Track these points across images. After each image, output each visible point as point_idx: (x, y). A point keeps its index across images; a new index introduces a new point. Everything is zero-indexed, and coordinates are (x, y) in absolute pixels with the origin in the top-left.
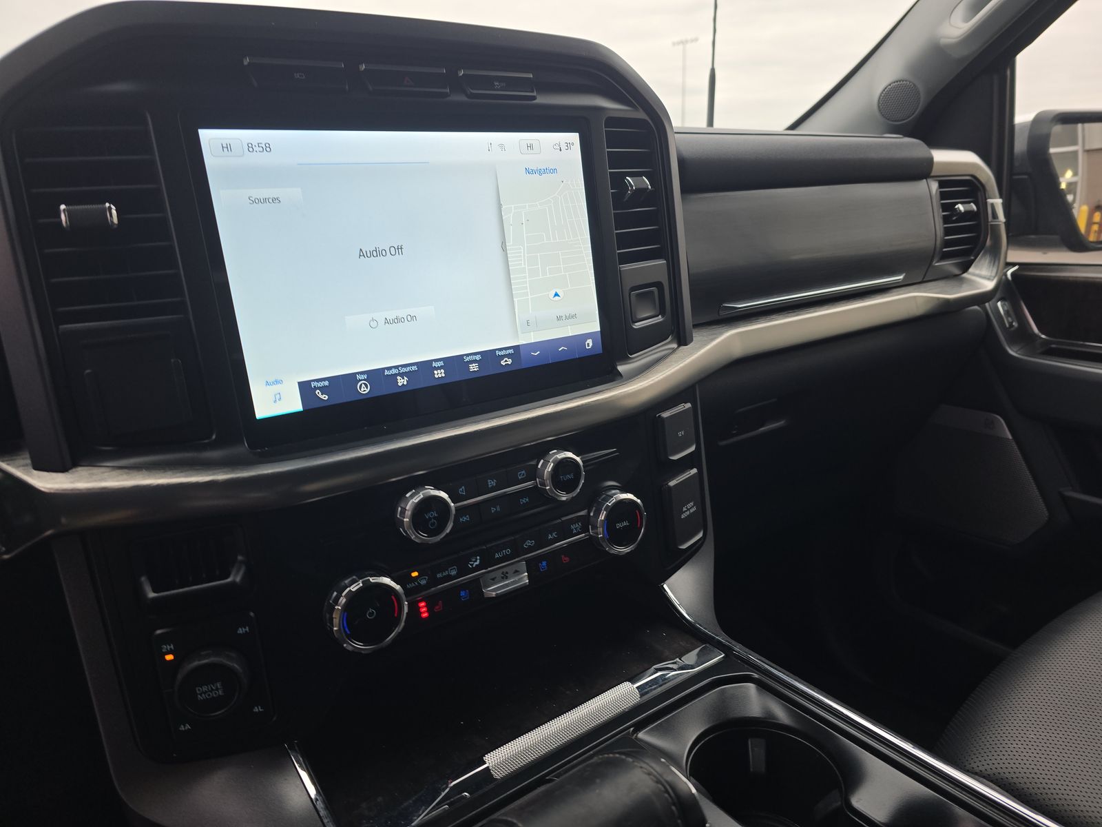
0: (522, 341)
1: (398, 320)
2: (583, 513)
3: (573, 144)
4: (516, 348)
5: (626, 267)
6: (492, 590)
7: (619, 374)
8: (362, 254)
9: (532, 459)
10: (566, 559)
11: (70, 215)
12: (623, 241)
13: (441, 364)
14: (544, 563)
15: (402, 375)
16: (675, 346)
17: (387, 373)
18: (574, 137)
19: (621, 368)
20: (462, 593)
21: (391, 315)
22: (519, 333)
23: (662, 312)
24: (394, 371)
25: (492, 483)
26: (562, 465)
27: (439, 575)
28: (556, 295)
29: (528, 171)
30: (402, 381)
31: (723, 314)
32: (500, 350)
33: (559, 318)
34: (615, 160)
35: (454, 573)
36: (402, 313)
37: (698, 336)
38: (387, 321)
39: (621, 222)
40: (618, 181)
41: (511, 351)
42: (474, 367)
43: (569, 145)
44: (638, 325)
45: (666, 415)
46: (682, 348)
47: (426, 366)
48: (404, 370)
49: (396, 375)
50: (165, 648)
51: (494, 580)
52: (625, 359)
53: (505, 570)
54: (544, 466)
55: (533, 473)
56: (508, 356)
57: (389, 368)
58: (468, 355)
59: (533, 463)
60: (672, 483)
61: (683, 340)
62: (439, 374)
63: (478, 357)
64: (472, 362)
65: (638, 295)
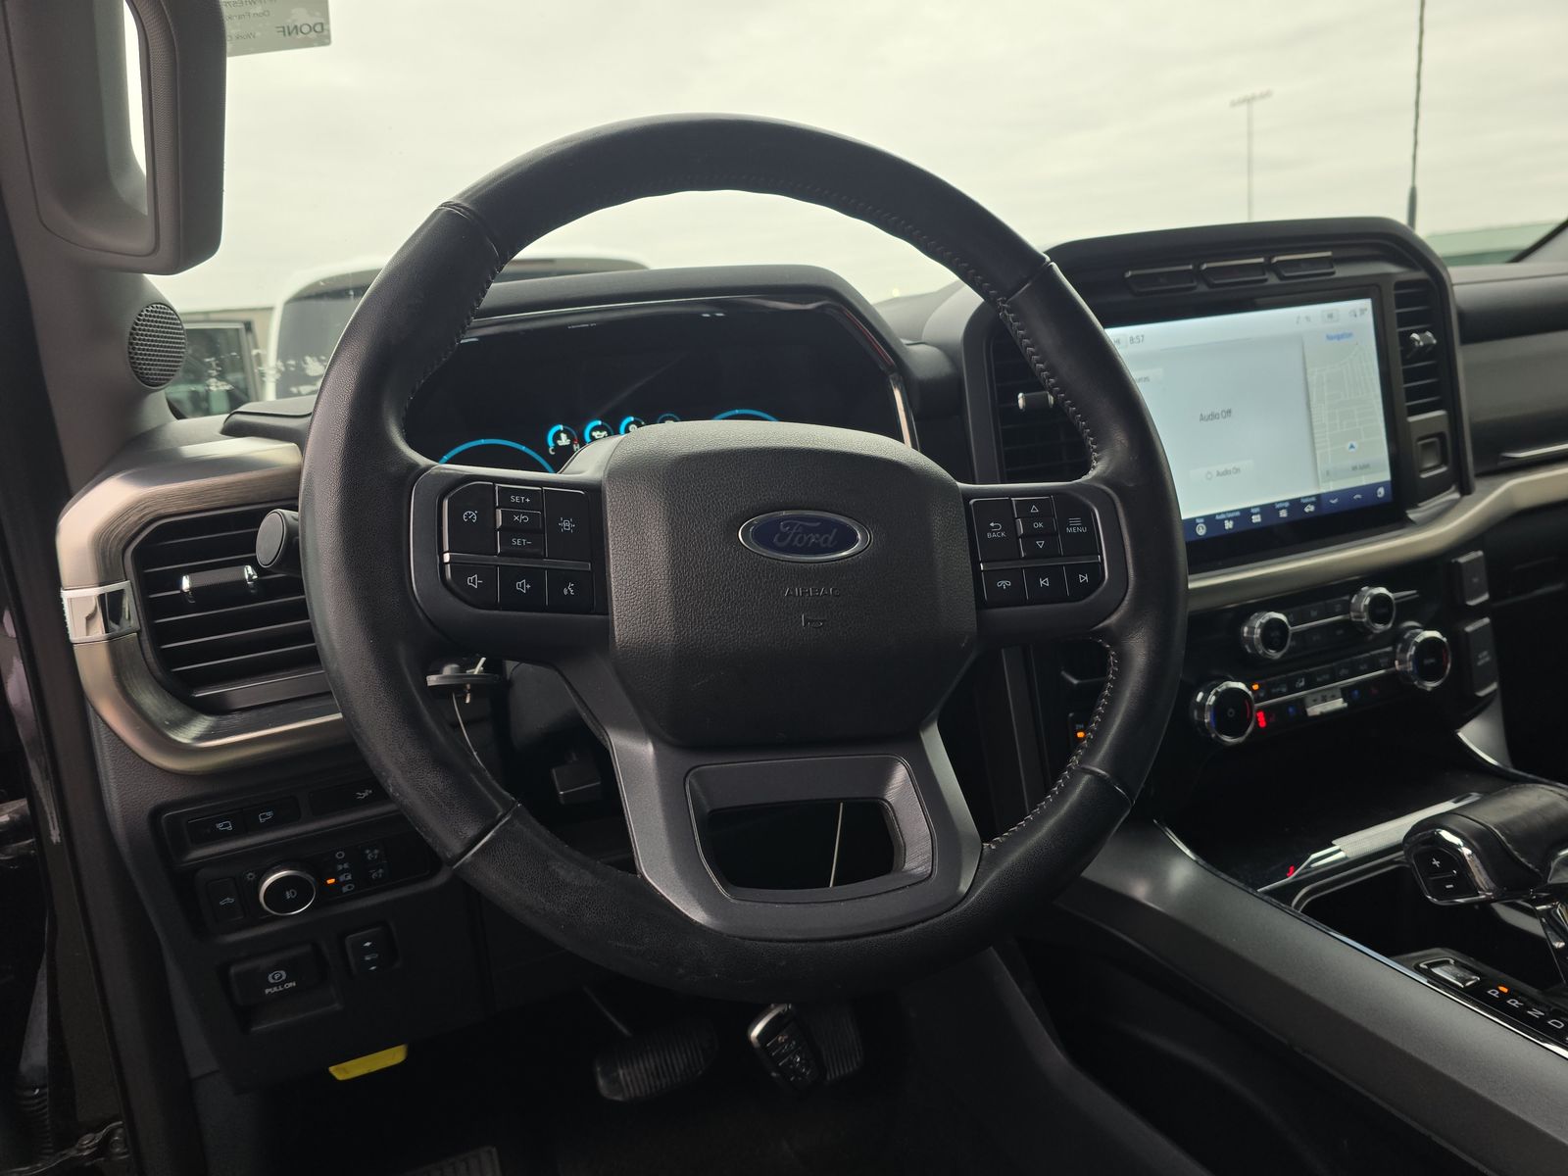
0: (1323, 490)
1: (1226, 472)
2: (1389, 649)
3: (1366, 309)
4: (1318, 496)
5: (1412, 419)
6: (1315, 710)
7: (1411, 522)
8: (1202, 418)
9: (1344, 595)
10: (1374, 691)
11: (1026, 400)
12: (1411, 394)
13: (1257, 510)
14: (1356, 692)
15: (1229, 519)
16: (1456, 496)
17: (1218, 517)
18: (1366, 304)
19: (1412, 515)
20: (1291, 710)
21: (1222, 469)
22: (1320, 480)
23: (1444, 462)
24: (1223, 516)
25: (1314, 614)
26: (1377, 600)
27: (1274, 691)
28: (1352, 447)
29: (1329, 338)
30: (1229, 525)
31: (1502, 464)
32: (1305, 497)
33: (1354, 468)
34: (1403, 320)
35: (1284, 690)
36: (1230, 466)
37: (1479, 485)
38: (1218, 474)
39: (1409, 376)
40: (1405, 338)
41: (1313, 499)
42: (1283, 514)
43: (1363, 311)
44: (1424, 476)
45: (1462, 560)
46: (1466, 498)
47: (1246, 513)
48: (1230, 515)
49: (1224, 519)
50: (1078, 726)
51: (1316, 702)
52: (1414, 505)
53: (1325, 693)
54: (1359, 601)
55: (1347, 608)
56: (1312, 503)
57: (1220, 514)
58: (1278, 502)
59: (1347, 598)
60: (1469, 629)
61: (1465, 490)
62: (1256, 519)
63: (1287, 504)
64: (1281, 509)
65: (1424, 445)
